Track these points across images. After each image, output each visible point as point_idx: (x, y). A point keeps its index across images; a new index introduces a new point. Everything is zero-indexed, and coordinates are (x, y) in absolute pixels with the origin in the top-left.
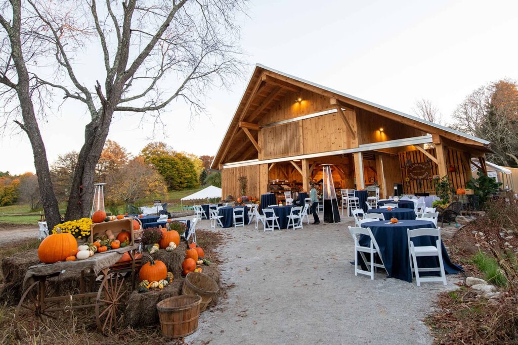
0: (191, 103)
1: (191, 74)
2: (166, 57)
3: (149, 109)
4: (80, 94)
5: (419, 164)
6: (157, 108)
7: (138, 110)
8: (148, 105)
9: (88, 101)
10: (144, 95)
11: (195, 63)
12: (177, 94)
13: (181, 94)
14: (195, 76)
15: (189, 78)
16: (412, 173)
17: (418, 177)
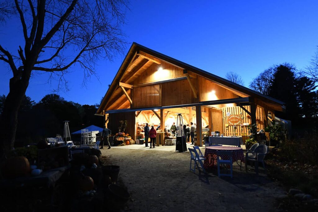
0: (84, 67)
1: (85, 47)
2: (66, 34)
3: (56, 69)
4: (3, 56)
5: (235, 115)
6: (61, 70)
7: (47, 70)
8: (55, 67)
9: (10, 61)
10: (51, 59)
11: (88, 39)
12: (75, 61)
13: (78, 61)
14: (87, 49)
15: (83, 50)
16: (230, 121)
17: (234, 124)
